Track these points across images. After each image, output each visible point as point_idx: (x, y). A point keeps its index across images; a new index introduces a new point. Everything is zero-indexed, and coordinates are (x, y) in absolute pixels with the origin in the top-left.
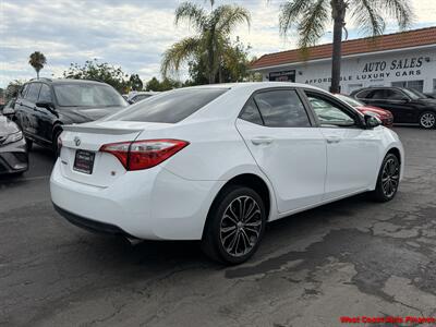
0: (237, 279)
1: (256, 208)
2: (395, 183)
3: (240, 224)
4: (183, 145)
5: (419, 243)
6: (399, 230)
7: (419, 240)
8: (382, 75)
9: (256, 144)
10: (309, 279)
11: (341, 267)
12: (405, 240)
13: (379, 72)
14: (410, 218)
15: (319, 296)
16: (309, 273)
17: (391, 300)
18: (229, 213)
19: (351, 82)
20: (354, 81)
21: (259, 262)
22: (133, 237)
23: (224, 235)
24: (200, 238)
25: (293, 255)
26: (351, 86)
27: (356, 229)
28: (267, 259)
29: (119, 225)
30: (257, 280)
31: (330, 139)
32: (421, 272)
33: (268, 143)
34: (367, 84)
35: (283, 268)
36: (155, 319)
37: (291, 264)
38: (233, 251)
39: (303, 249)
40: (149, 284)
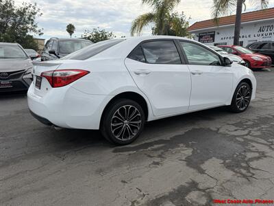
0: (118, 153)
1: (137, 112)
2: (247, 101)
3: (126, 121)
4: (85, 73)
5: (244, 139)
6: (236, 130)
7: (245, 137)
8: (270, 34)
9: (138, 74)
10: (160, 156)
11: (183, 150)
12: (236, 136)
13: (269, 32)
14: (249, 123)
15: (159, 166)
16: (162, 153)
17: (202, 172)
18: (117, 114)
19: (250, 39)
20: (252, 38)
21: (137, 145)
22: (57, 126)
23: (113, 128)
24: (98, 128)
25: (161, 142)
26: (249, 41)
27: (209, 129)
28: (143, 143)
29: (47, 118)
30: (130, 154)
31: (194, 72)
32: (233, 156)
33: (147, 74)
34: (260, 40)
35: (149, 148)
36: (59, 172)
37: (156, 146)
38: (120, 137)
39: (168, 139)
40: (68, 153)
